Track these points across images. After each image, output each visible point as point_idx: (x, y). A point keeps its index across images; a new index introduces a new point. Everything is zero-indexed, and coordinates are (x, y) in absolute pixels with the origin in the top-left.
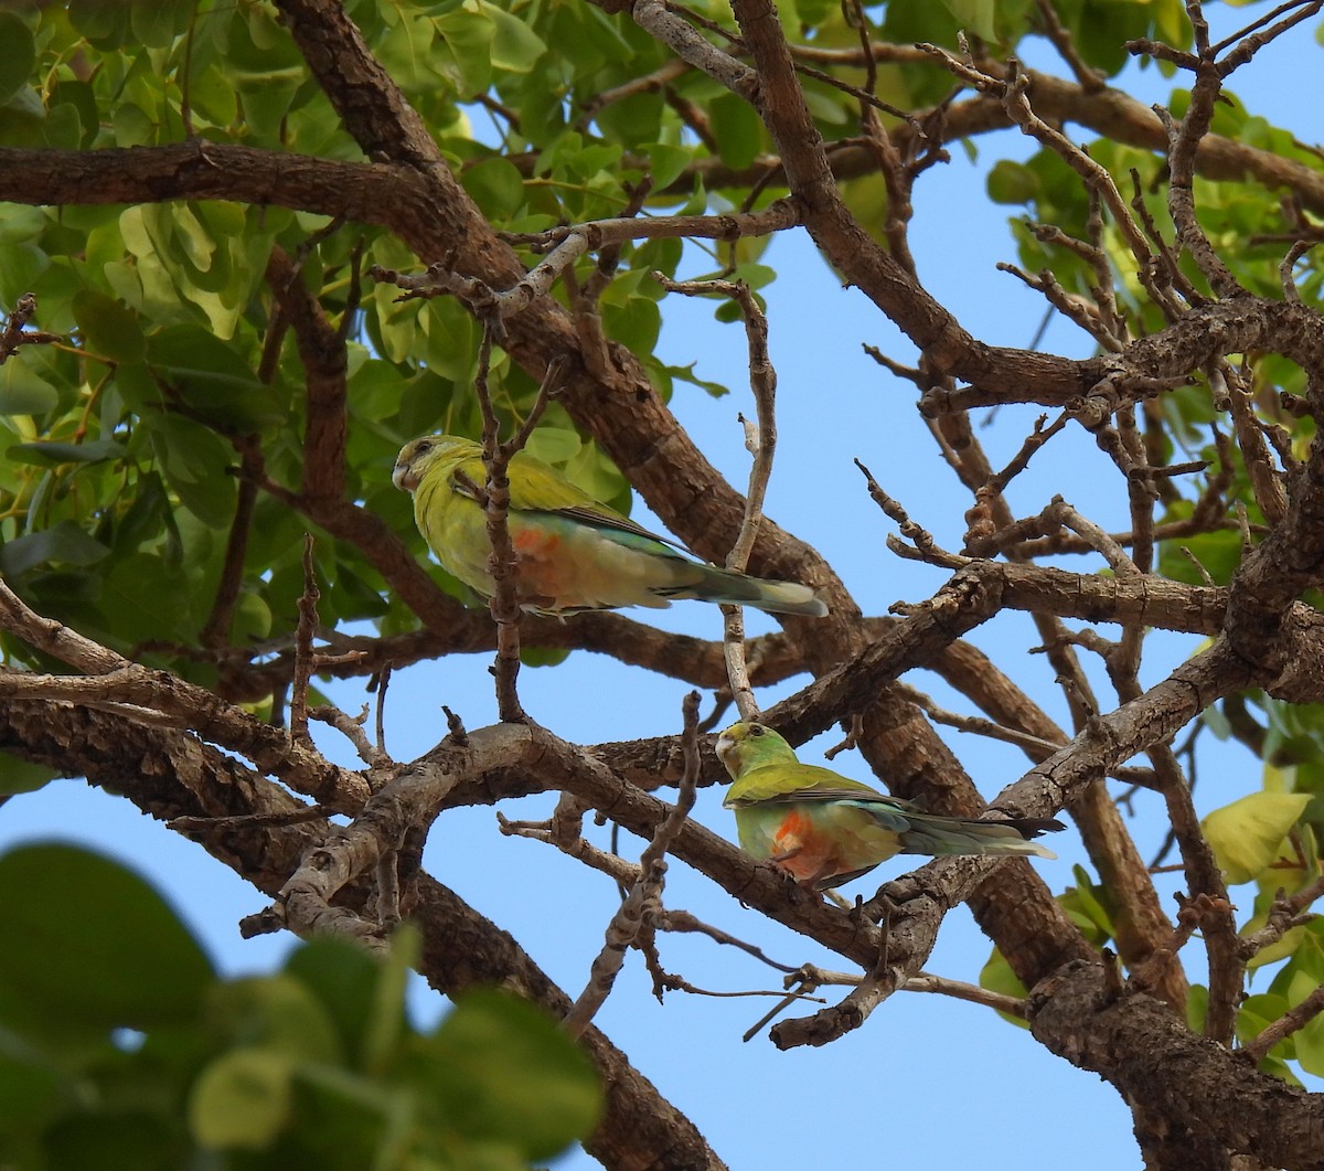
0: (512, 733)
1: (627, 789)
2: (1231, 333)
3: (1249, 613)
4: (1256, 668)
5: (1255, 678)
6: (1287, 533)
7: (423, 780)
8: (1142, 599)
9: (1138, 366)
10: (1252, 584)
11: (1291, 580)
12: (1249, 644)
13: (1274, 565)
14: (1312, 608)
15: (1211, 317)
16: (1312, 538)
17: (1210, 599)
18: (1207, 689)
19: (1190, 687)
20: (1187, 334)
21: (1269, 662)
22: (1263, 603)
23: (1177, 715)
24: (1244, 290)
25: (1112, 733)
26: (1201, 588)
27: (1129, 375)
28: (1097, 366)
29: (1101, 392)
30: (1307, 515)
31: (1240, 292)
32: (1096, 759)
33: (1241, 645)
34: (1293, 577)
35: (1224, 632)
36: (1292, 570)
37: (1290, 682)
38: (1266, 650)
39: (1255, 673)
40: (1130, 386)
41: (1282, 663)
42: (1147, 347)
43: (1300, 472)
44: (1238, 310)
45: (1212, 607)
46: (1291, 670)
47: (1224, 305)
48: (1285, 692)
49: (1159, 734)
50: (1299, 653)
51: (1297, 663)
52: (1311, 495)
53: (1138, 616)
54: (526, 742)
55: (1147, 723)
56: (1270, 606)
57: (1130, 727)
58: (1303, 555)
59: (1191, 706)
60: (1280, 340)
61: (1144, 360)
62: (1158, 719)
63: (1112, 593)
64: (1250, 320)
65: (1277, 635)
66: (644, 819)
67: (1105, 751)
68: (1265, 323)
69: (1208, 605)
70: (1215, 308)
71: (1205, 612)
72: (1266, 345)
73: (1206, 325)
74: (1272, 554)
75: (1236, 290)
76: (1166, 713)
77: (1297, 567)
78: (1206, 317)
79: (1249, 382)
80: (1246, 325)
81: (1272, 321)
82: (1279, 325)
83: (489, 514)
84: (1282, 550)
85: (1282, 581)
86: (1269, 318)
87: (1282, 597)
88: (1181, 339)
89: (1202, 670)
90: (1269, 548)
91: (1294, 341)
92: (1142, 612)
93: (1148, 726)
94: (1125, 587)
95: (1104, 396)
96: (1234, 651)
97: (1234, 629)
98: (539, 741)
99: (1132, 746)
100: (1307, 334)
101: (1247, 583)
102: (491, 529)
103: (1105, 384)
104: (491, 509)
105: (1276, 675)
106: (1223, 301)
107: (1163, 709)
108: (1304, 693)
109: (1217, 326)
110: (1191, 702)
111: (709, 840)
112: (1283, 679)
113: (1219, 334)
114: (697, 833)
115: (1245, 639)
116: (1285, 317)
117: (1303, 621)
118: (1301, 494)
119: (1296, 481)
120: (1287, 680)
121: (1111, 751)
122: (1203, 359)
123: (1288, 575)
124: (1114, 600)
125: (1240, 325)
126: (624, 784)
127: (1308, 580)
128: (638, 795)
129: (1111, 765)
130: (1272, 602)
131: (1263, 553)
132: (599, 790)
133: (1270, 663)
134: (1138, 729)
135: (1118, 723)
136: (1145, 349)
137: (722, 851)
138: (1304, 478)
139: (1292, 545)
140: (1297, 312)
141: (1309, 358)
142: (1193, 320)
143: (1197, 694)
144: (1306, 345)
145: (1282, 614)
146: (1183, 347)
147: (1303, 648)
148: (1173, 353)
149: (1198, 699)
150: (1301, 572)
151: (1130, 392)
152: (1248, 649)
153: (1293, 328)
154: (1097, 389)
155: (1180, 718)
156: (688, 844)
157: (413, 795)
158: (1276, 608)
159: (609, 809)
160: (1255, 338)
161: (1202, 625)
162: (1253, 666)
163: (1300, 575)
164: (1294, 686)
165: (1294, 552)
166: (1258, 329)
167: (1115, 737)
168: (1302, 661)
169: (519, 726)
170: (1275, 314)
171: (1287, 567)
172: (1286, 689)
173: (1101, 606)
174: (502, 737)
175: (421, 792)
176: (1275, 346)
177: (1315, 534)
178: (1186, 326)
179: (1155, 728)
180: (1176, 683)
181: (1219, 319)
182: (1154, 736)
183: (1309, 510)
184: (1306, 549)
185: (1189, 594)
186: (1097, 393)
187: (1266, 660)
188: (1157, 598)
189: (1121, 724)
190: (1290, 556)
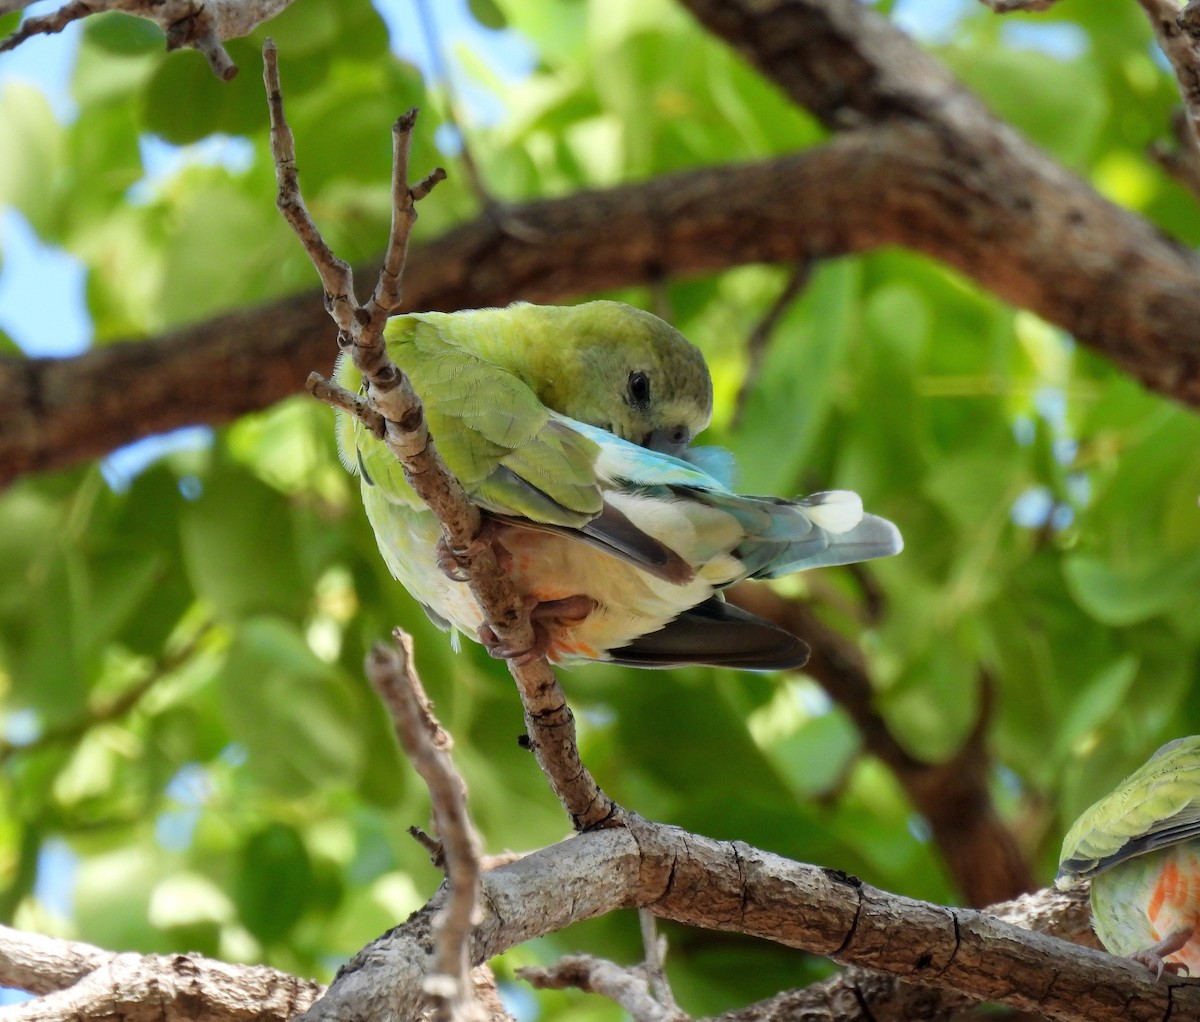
0: (592, 849)
1: (870, 901)
7: (381, 974)
54: (627, 859)
66: (920, 950)
83: (394, 446)
98: (656, 852)
102: (411, 474)
104: (393, 434)
111: (1061, 958)
114: (1033, 952)
126: (860, 894)
128: (894, 908)
132: (809, 916)
137: (1094, 973)
156: (1021, 975)
157: (364, 1005)
159: (844, 946)
169: (607, 833)
174: (570, 861)
175: (380, 997)
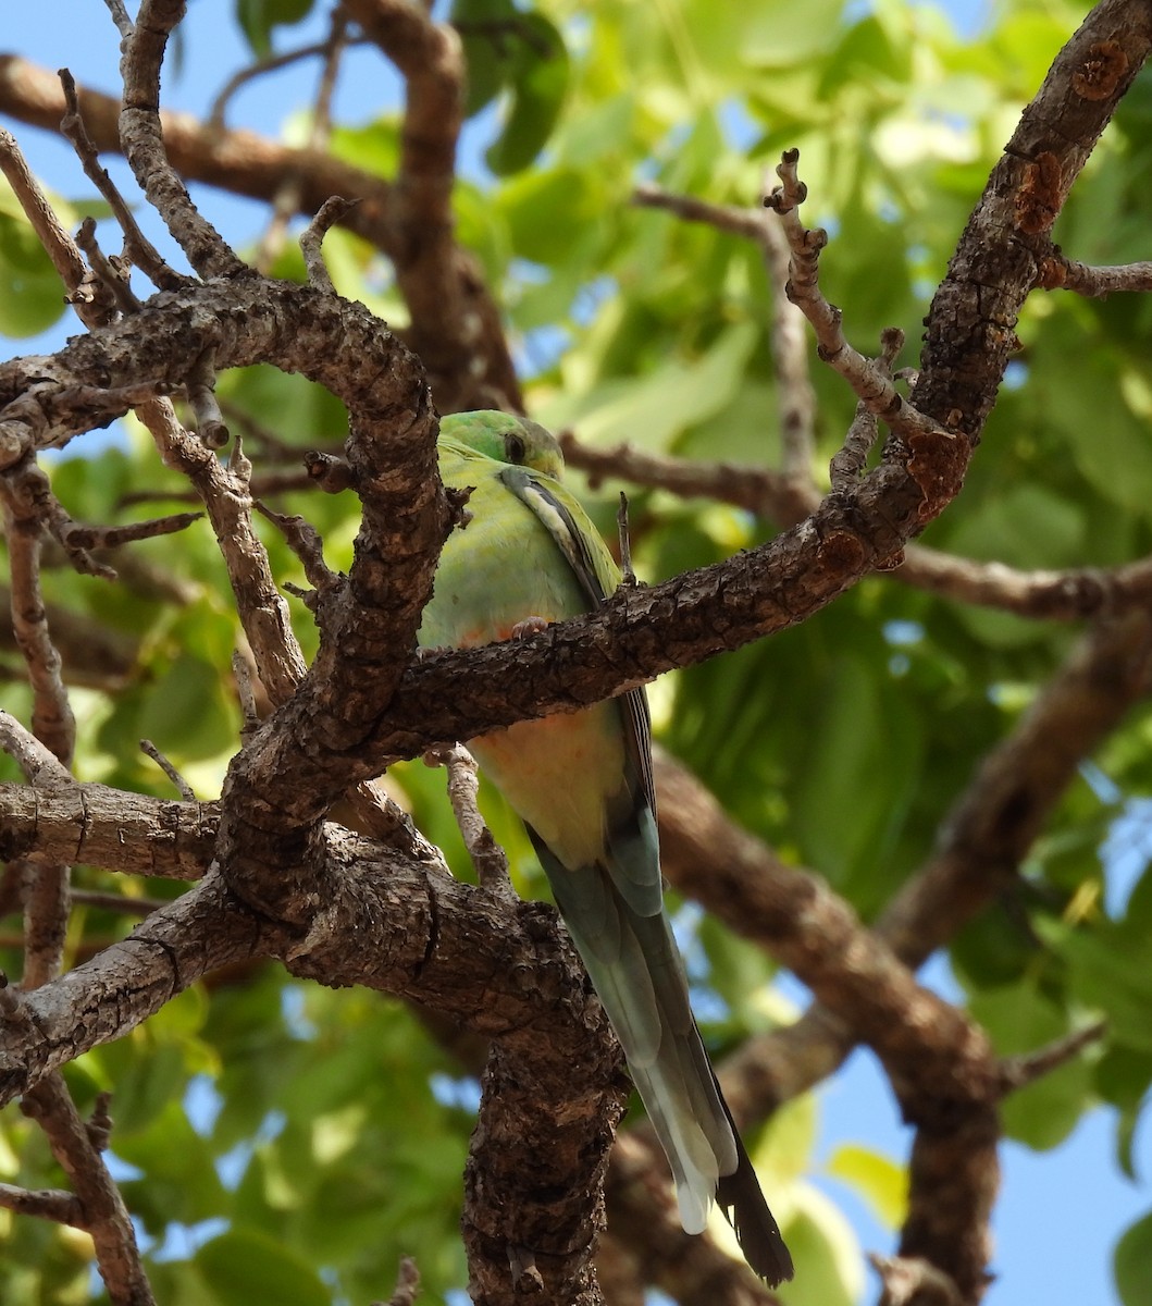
2: (227, 331)
3: (256, 829)
4: (268, 920)
5: (267, 937)
6: (317, 690)
8: (80, 820)
9: (78, 374)
10: (260, 779)
11: (325, 770)
12: (256, 881)
13: (296, 745)
14: (355, 833)
15: (193, 303)
16: (358, 696)
17: (190, 819)
18: (189, 953)
19: (161, 950)
20: (155, 329)
21: (289, 911)
22: (278, 811)
23: (141, 995)
24: (246, 267)
25: (37, 1020)
26: (175, 803)
27: (63, 389)
28: (11, 375)
29: (19, 413)
30: (349, 658)
31: (238, 270)
32: (12, 1058)
33: (244, 882)
34: (329, 764)
35: (215, 865)
36: (325, 752)
37: (322, 946)
38: (284, 890)
39: (266, 929)
40: (65, 402)
41: (309, 914)
42: (91, 346)
43: (337, 589)
44: (237, 296)
45: (193, 832)
46: (323, 927)
47: (214, 286)
48: (316, 964)
49: (112, 1022)
50: (337, 898)
51: (333, 913)
52: (356, 625)
53: (73, 848)
55: (94, 1005)
56: (290, 815)
57: (66, 1011)
58: (344, 726)
59: (164, 981)
60: (305, 348)
61: (87, 365)
62: (112, 1000)
63: (30, 811)
64: (257, 311)
65: (301, 865)
67: (28, 1047)
68: (281, 318)
69: (187, 829)
70: (200, 292)
71: (182, 840)
72: (284, 356)
73: (187, 315)
74: (292, 727)
75: (232, 267)
76: (124, 992)
77: (334, 747)
78: (185, 304)
79: (244, 480)
80: (251, 319)
81: (291, 315)
82: (302, 323)
84: (310, 720)
85: (308, 772)
86: (287, 311)
87: (309, 800)
88: (146, 336)
89: (181, 925)
90: (288, 719)
91: (328, 352)
92: (80, 842)
93: (95, 1010)
94: (54, 802)
95: (24, 419)
96: (232, 895)
97: (231, 856)
99: (69, 1041)
100: (348, 340)
101: (252, 778)
103: (27, 402)
105: (299, 933)
106: (212, 281)
107: (120, 983)
108: (346, 965)
109: (203, 318)
110: (164, 974)
112: (311, 941)
113: (207, 330)
115: (250, 873)
116: (314, 310)
117: (340, 854)
118: (339, 623)
119: (330, 602)
120: (317, 941)
121: (37, 1048)
122: (182, 369)
123: (320, 761)
124: (35, 823)
125: (241, 318)
127: (351, 769)
129: (36, 1070)
130: (293, 808)
131: (277, 728)
133: (290, 913)
134: (79, 1014)
135: (47, 1004)
136: (89, 349)
138: (345, 595)
139: (325, 711)
140: (332, 303)
141: (351, 382)
142: (165, 307)
143: (173, 961)
144: (346, 359)
145: (309, 829)
146: (150, 347)
147: (343, 889)
148: (134, 356)
149: (176, 971)
150: (339, 753)
151: (66, 413)
152: (254, 889)
153: (326, 329)
154: (13, 409)
155: (146, 999)
158: (300, 817)
160: (263, 342)
161: (178, 861)
162: (262, 918)
163: (338, 760)
164: (328, 954)
165: (328, 722)
166: (269, 326)
167: (43, 1026)
168: (342, 911)
170: (297, 304)
171: (317, 748)
172: (315, 957)
173: (15, 832)
176: (297, 358)
177: (362, 691)
178: (153, 316)
179: (106, 1014)
180: (139, 945)
181: (208, 307)
182: (105, 1026)
183: (352, 650)
184: (348, 715)
185: (156, 812)
186: (12, 415)
187: (285, 906)
188: (105, 819)
189: (53, 1006)
190: (322, 729)
